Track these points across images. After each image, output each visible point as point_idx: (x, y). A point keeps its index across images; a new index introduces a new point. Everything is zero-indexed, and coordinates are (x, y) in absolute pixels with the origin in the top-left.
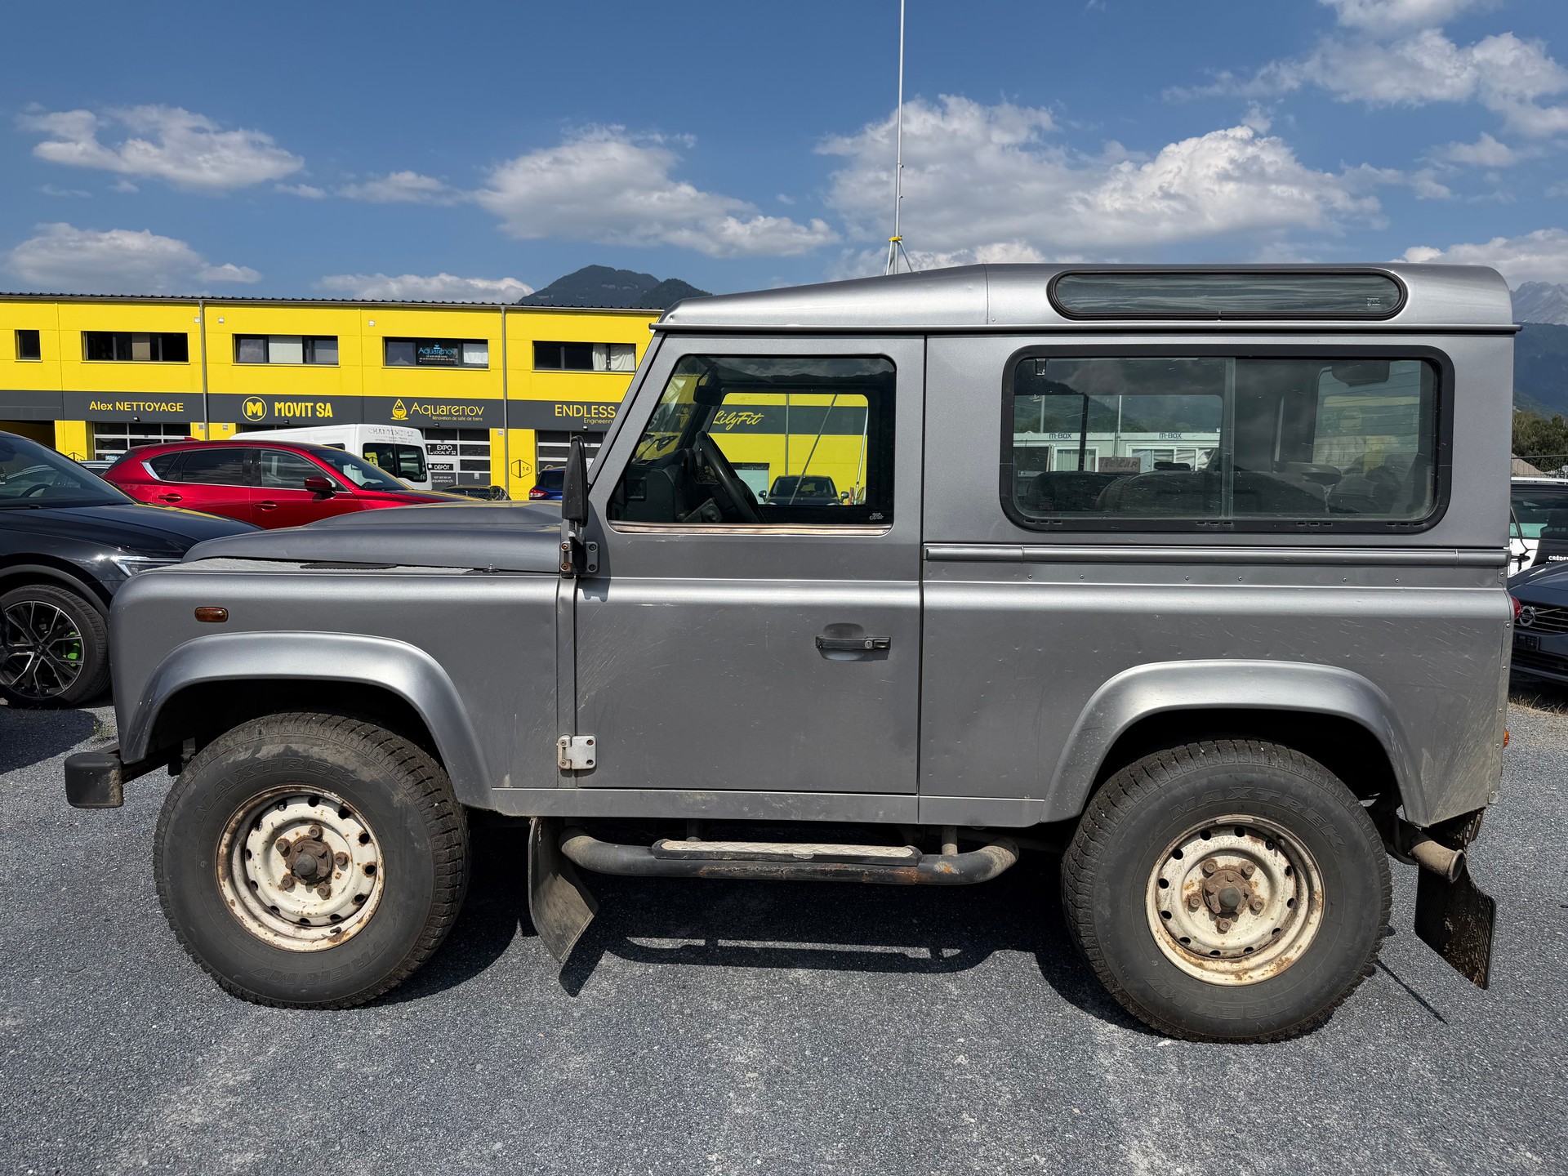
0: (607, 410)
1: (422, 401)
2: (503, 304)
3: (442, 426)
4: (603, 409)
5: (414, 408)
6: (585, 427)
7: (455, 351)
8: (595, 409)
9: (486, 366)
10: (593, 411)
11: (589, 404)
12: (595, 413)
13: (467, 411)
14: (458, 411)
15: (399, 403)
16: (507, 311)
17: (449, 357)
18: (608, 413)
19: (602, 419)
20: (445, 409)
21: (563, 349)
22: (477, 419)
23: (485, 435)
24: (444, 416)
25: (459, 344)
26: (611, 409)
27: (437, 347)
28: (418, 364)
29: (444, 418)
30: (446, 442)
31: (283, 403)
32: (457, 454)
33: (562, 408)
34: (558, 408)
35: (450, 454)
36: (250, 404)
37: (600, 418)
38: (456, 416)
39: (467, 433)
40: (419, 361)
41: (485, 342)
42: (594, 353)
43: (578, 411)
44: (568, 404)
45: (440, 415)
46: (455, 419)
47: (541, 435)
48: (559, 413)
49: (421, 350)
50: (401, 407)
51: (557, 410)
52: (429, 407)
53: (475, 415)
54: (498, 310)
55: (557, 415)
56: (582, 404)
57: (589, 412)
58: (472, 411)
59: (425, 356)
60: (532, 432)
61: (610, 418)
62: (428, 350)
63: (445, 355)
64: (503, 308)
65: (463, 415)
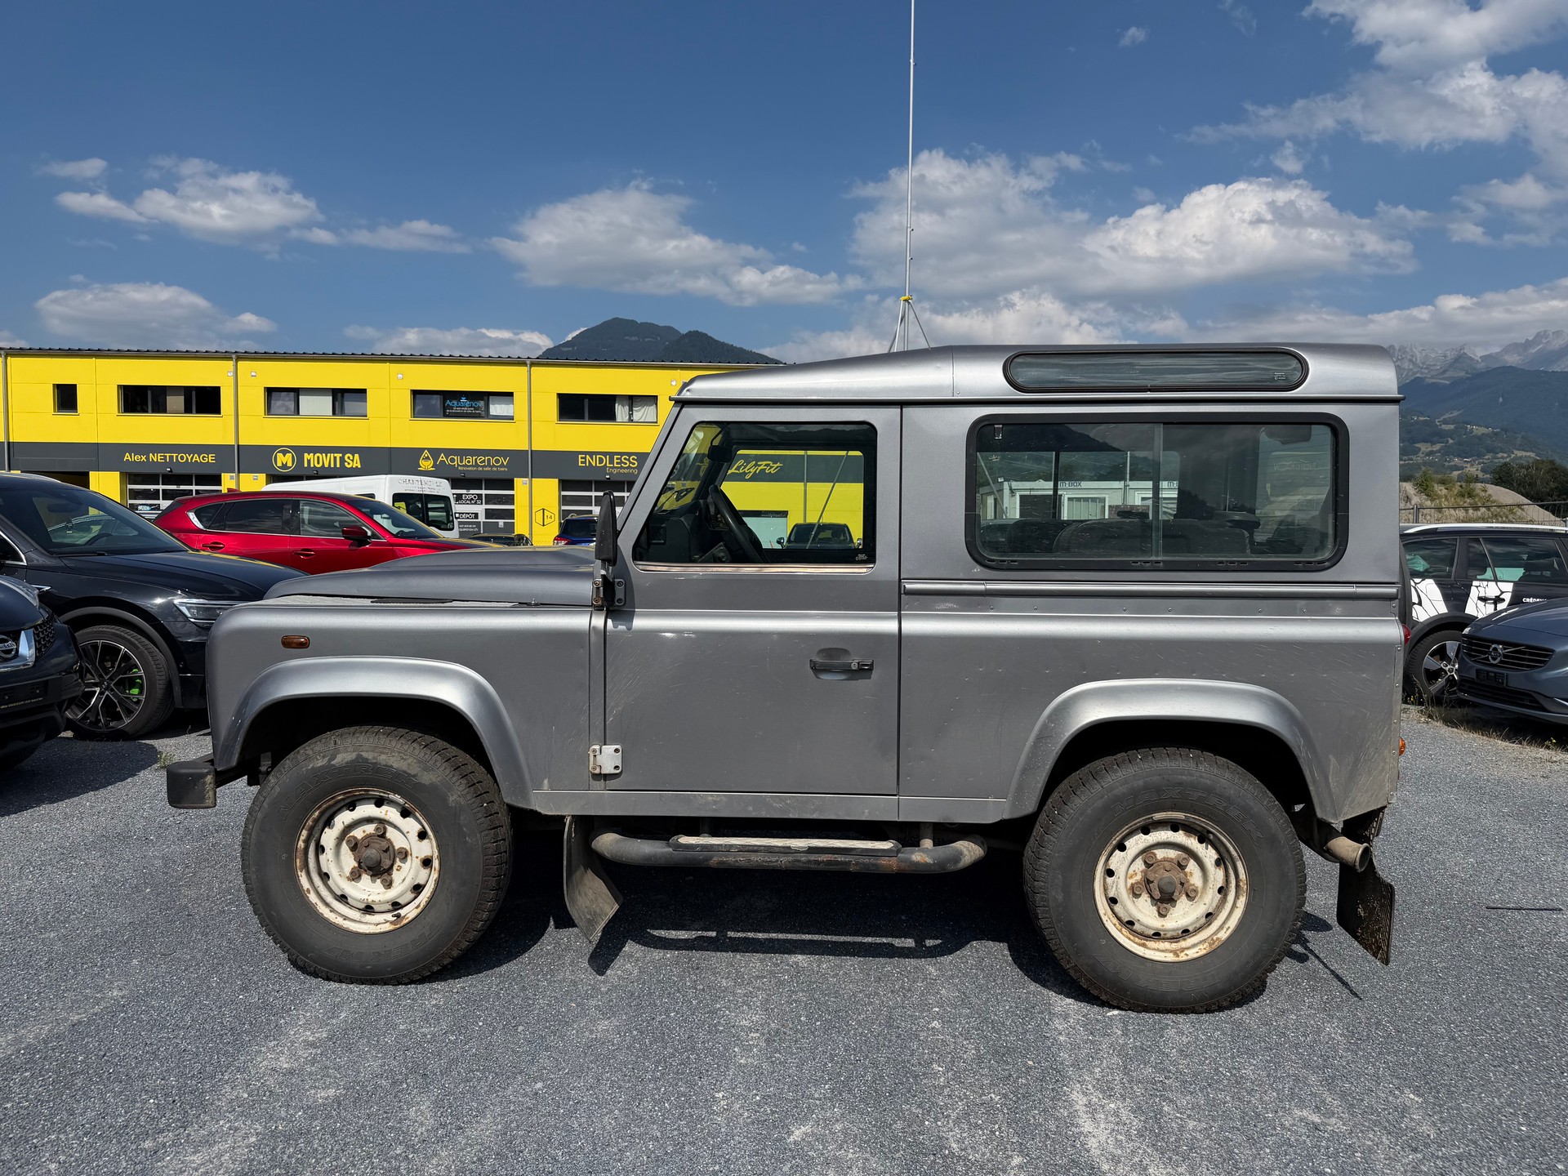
0: (629, 460)
1: (449, 452)
2: (528, 358)
3: (468, 476)
4: (625, 459)
5: (440, 459)
6: (608, 477)
7: (481, 404)
8: (617, 459)
9: (511, 418)
10: (615, 461)
11: (612, 455)
12: (617, 463)
13: (493, 461)
14: (484, 461)
15: (426, 454)
16: (533, 364)
17: (476, 409)
18: (630, 462)
19: (624, 468)
20: (471, 460)
21: (586, 402)
22: (502, 469)
23: (509, 485)
24: (470, 466)
25: (485, 396)
26: (633, 459)
27: (463, 400)
28: (445, 416)
29: (470, 468)
30: (472, 492)
31: (312, 454)
32: (482, 504)
33: (585, 458)
34: (582, 458)
35: (475, 503)
36: (280, 455)
37: (622, 468)
38: (481, 466)
39: (492, 483)
40: (447, 413)
41: (511, 394)
42: (617, 405)
43: (601, 461)
44: (591, 454)
45: (466, 466)
46: (481, 469)
47: (565, 485)
48: (582, 462)
49: (448, 402)
50: (428, 458)
51: (580, 460)
52: (456, 458)
53: (500, 466)
54: (524, 364)
55: (580, 464)
56: (605, 454)
57: (611, 462)
58: (497, 461)
59: (452, 408)
60: (554, 483)
61: (632, 468)
62: (455, 403)
63: (472, 407)
64: (528, 362)
65: (489, 465)
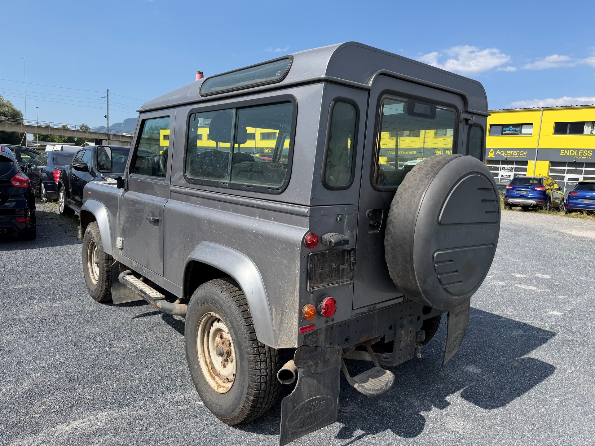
0: (587, 152)
1: (501, 149)
2: (542, 107)
3: (508, 160)
4: (585, 152)
5: (497, 152)
6: (574, 160)
7: (519, 129)
8: (581, 152)
9: (531, 134)
10: (580, 153)
11: (578, 150)
12: (581, 154)
13: (520, 153)
14: (516, 153)
15: (492, 150)
16: (544, 110)
17: (515, 131)
18: (588, 154)
19: (584, 156)
20: (510, 153)
21: (569, 125)
22: (523, 157)
23: (525, 163)
24: (509, 155)
25: (521, 125)
26: (590, 152)
27: (511, 127)
28: (502, 134)
29: (509, 156)
30: (509, 166)
31: (449, 151)
32: (513, 171)
33: (564, 152)
34: (562, 152)
35: (510, 171)
36: (438, 151)
37: (583, 156)
38: (514, 155)
39: (518, 163)
40: (503, 133)
41: (532, 124)
42: (585, 126)
43: (572, 153)
44: (567, 150)
45: (508, 155)
46: (514, 156)
47: (553, 164)
48: (562, 154)
49: (504, 129)
50: (492, 152)
51: (561, 152)
52: (504, 152)
54: (540, 110)
55: (561, 155)
56: (575, 150)
57: (578, 153)
58: (522, 153)
59: (505, 131)
60: (547, 163)
61: (588, 156)
62: (507, 129)
63: (514, 130)
64: (542, 109)
65: (518, 155)
